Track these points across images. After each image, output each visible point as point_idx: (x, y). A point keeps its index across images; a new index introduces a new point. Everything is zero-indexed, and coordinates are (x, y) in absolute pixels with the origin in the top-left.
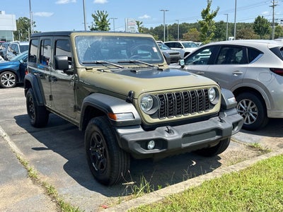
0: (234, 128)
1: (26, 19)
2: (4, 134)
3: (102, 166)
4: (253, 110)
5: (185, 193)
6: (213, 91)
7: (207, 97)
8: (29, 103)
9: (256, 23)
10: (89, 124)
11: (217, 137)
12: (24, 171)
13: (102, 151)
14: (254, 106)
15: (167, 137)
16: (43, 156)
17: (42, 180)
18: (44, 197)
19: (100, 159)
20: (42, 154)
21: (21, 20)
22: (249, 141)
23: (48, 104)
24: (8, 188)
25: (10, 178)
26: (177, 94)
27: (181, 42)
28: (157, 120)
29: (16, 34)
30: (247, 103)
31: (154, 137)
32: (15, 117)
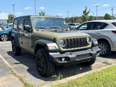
0: (97, 54)
1: (12, 15)
2: (3, 58)
3: (43, 69)
4: (105, 48)
5: (77, 79)
6: (88, 39)
7: (86, 41)
8: (13, 46)
9: (105, 16)
10: (38, 52)
11: (90, 57)
12: (10, 71)
13: (43, 62)
14: (105, 46)
15: (70, 56)
16: (19, 66)
17: (18, 75)
18: (19, 81)
19: (42, 66)
20: (18, 65)
21: (10, 15)
22: (104, 60)
23: (21, 46)
24: (4, 78)
25: (5, 74)
26: (74, 39)
27: (75, 23)
28: (66, 50)
29: (8, 21)
30: (102, 45)
31: (64, 56)
32: (7, 52)
